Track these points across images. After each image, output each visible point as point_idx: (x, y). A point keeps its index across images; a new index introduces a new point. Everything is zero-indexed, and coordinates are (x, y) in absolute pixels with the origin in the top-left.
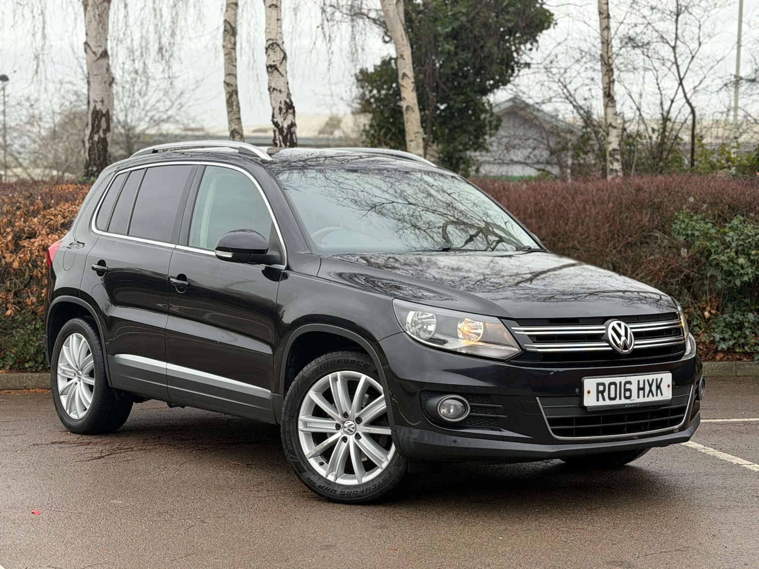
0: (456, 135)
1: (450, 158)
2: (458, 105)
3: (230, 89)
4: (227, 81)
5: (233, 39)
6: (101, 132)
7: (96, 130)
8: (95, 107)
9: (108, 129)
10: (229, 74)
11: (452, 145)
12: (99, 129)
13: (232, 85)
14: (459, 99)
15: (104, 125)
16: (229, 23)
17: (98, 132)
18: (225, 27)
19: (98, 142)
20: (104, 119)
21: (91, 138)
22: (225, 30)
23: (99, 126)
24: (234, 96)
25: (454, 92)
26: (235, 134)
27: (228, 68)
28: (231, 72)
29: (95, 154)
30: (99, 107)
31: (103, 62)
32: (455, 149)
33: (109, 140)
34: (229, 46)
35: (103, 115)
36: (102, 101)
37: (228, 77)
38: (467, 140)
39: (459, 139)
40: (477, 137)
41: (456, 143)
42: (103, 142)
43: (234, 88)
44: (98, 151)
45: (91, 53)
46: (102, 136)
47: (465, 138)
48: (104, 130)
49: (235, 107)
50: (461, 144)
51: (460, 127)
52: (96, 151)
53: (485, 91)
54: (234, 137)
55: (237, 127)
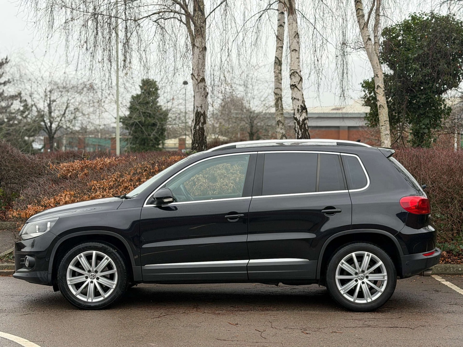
0: (421, 119)
1: (418, 133)
2: (422, 101)
3: (277, 97)
4: (276, 92)
5: (279, 67)
6: (200, 124)
8: (197, 110)
9: (205, 122)
11: (418, 125)
12: (199, 122)
13: (278, 94)
14: (423, 98)
15: (202, 120)
16: (278, 59)
17: (199, 124)
18: (275, 60)
19: (199, 130)
20: (202, 116)
21: (195, 127)
22: (275, 63)
23: (199, 121)
24: (280, 101)
25: (420, 93)
26: (279, 123)
27: (276, 84)
28: (278, 87)
29: (197, 137)
30: (199, 110)
31: (201, 85)
32: (421, 128)
33: (205, 128)
34: (277, 72)
35: (202, 115)
36: (201, 107)
37: (276, 90)
38: (428, 122)
39: (423, 122)
40: (436, 120)
41: (421, 125)
42: (201, 130)
43: (279, 96)
44: (199, 135)
45: (195, 80)
46: (201, 126)
47: (427, 121)
48: (202, 123)
49: (279, 107)
50: (424, 124)
51: (424, 114)
53: (440, 92)
54: (278, 125)
55: (280, 119)
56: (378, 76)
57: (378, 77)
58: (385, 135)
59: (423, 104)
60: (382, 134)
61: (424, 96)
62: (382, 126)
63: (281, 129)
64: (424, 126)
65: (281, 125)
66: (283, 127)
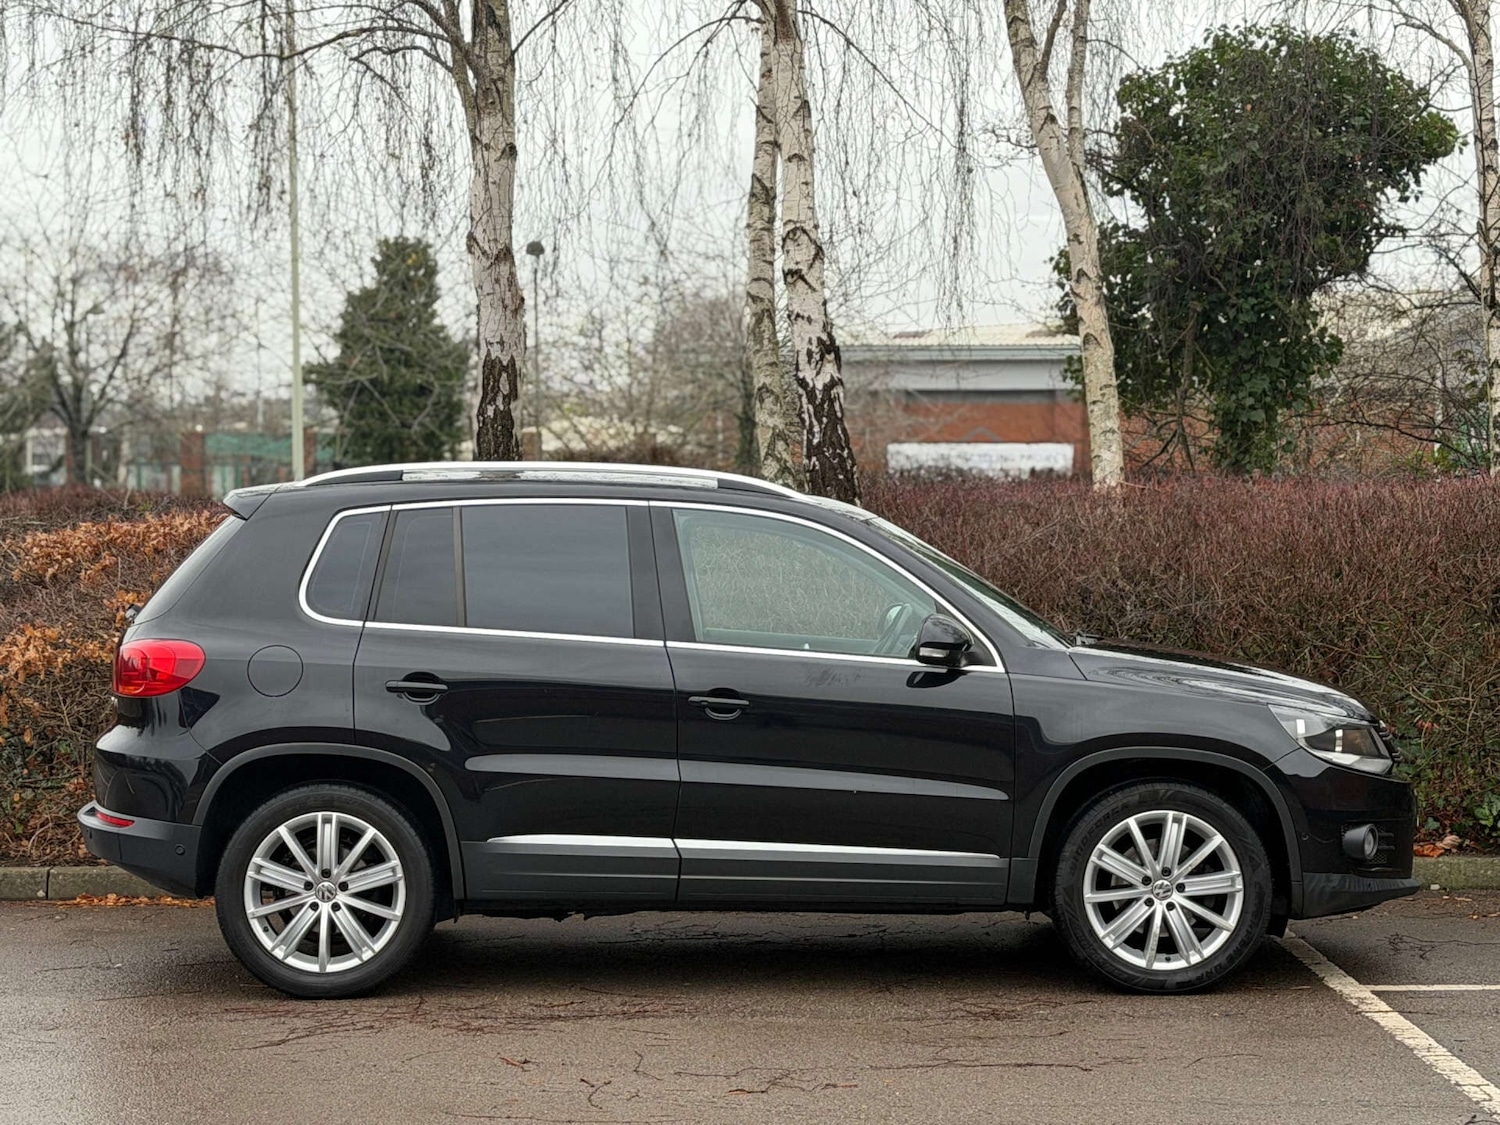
0: (1245, 377)
1: (1234, 422)
2: (1243, 318)
3: (760, 307)
4: (753, 292)
5: (766, 210)
6: (500, 401)
7: (491, 395)
8: (489, 354)
9: (513, 394)
10: (757, 279)
11: (1234, 397)
12: (496, 395)
13: (762, 300)
14: (1248, 306)
15: (505, 388)
16: (759, 180)
17: (494, 400)
18: (752, 187)
19: (495, 418)
20: (504, 375)
21: (482, 412)
22: (753, 195)
23: (496, 390)
24: (766, 321)
26: (765, 395)
27: (756, 266)
28: (762, 275)
29: (489, 443)
30: (496, 352)
31: (500, 270)
32: (1240, 406)
33: (516, 414)
34: (759, 225)
35: (504, 369)
36: (501, 343)
37: (755, 284)
38: (1266, 385)
39: (1249, 385)
40: (1291, 382)
41: (1241, 395)
42: (503, 418)
43: (766, 305)
44: (495, 435)
45: (478, 253)
46: (501, 407)
47: (1262, 384)
48: (504, 397)
49: (766, 342)
50: (1251, 395)
51: (1253, 360)
52: (491, 436)
53: (1306, 289)
54: (762, 401)
55: (768, 381)
56: (1082, 239)
57: (1080, 243)
58: (1104, 432)
59: (1247, 326)
60: (1093, 431)
61: (1253, 301)
62: (1094, 403)
63: (772, 414)
64: (1250, 401)
65: (769, 401)
66: (777, 408)
